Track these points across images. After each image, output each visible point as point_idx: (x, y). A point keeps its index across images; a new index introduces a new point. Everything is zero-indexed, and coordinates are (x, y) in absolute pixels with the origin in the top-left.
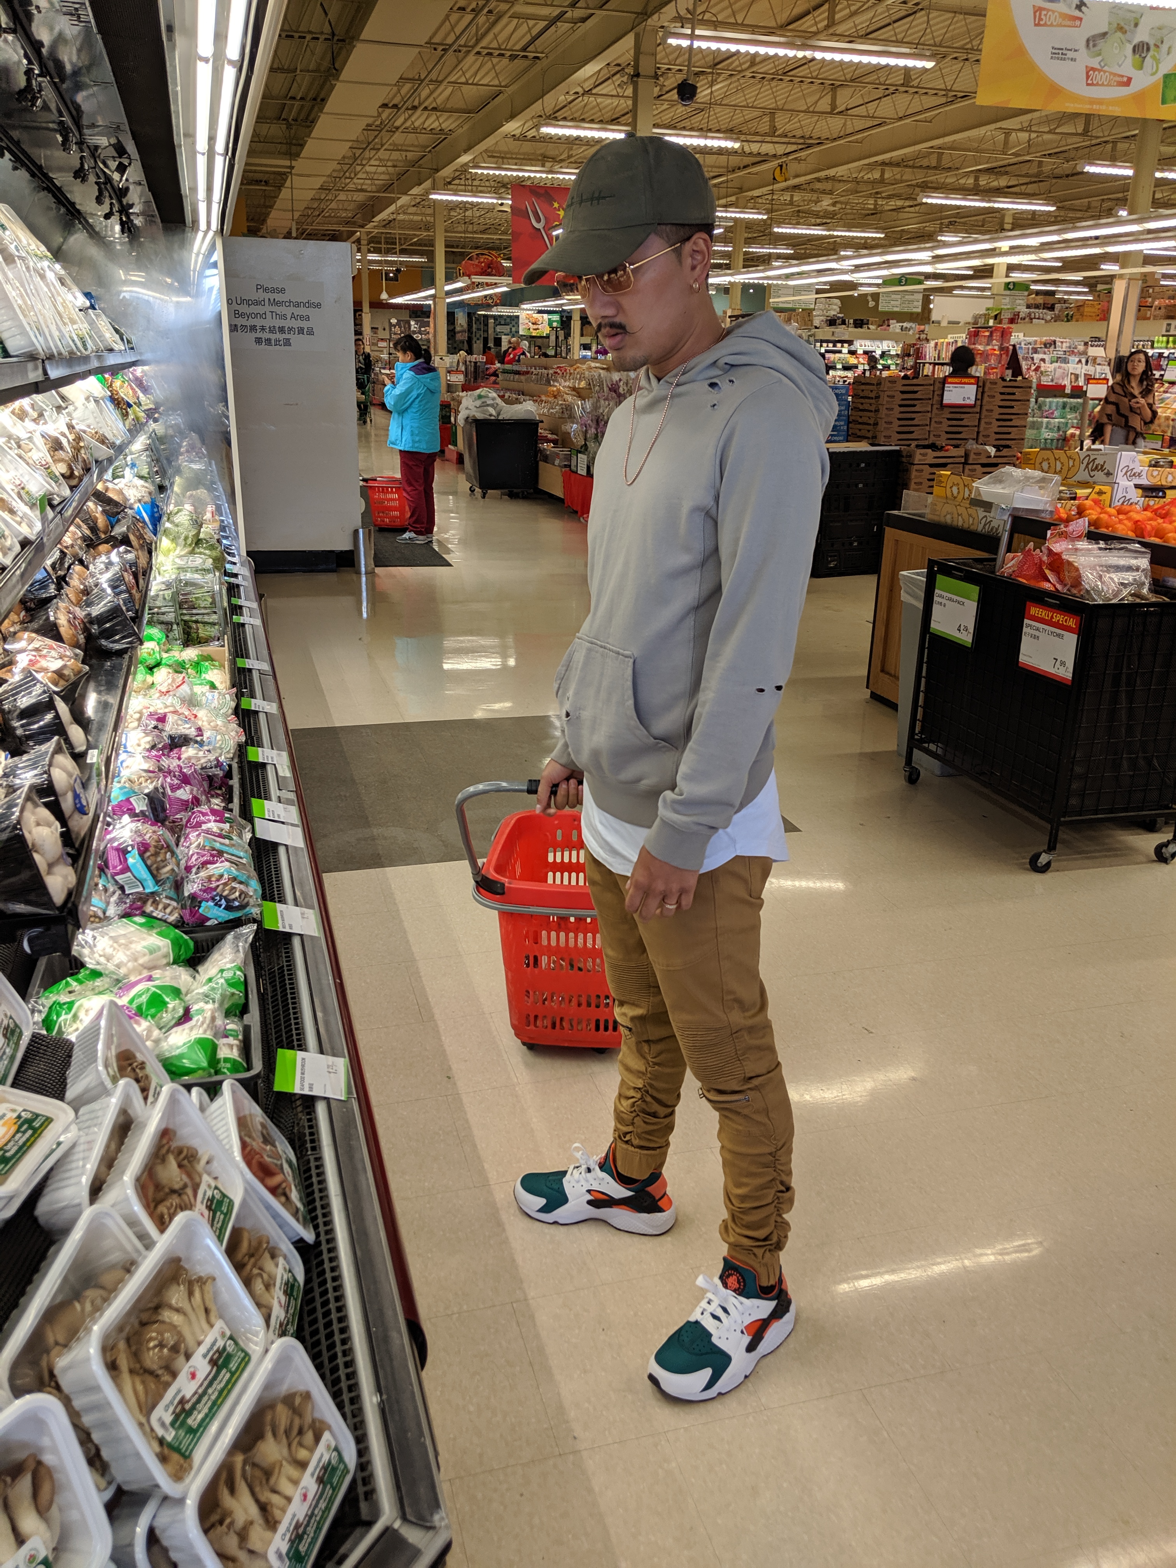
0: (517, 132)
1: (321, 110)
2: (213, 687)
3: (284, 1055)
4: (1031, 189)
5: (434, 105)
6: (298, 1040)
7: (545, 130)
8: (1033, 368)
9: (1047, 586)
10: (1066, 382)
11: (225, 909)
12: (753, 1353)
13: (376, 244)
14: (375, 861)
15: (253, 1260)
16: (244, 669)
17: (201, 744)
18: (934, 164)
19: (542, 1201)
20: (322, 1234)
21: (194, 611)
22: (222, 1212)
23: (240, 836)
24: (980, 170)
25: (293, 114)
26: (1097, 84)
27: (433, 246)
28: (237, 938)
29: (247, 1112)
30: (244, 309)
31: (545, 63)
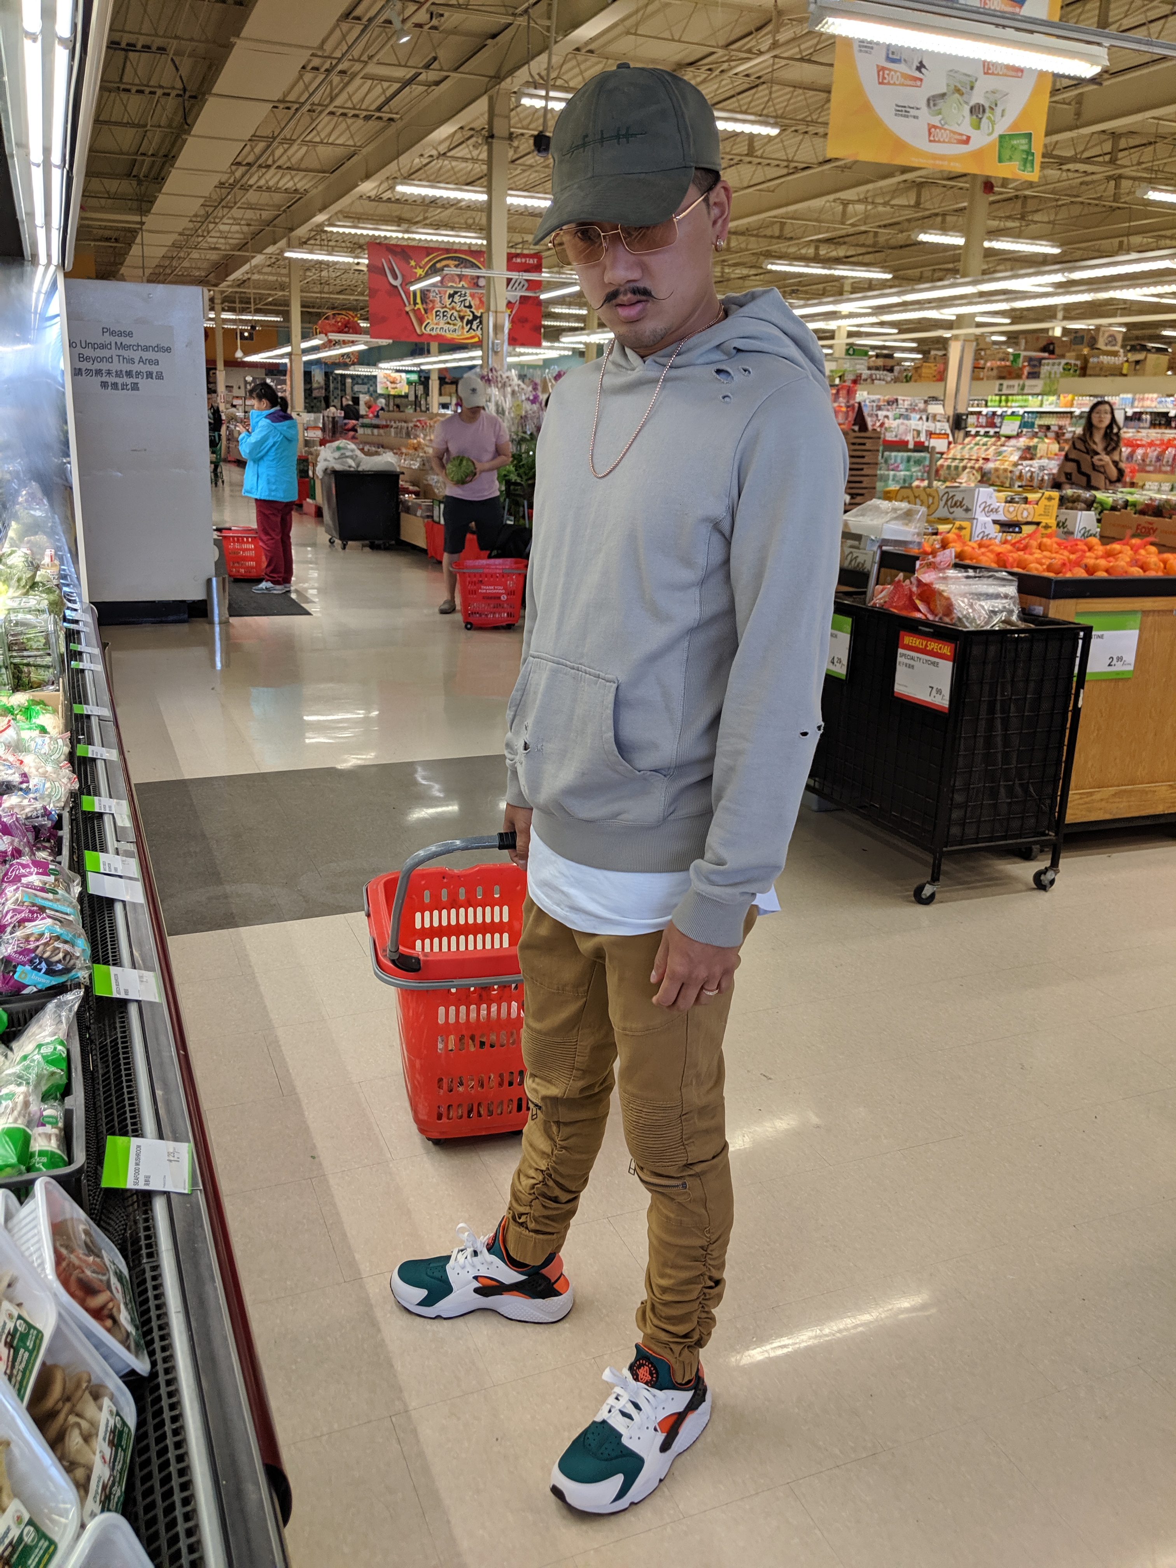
0: (373, 194)
1: (172, 166)
2: (43, 731)
3: (114, 1144)
4: (867, 258)
5: (288, 164)
6: (133, 1124)
7: (400, 189)
8: (878, 424)
9: (918, 615)
10: (910, 438)
11: (46, 973)
12: (668, 1452)
13: (230, 303)
14: (229, 921)
15: (68, 1406)
16: (82, 715)
17: (27, 791)
18: (777, 234)
19: (423, 1293)
20: (160, 1362)
21: (25, 653)
22: (26, 1349)
23: (68, 890)
24: (819, 241)
25: (144, 169)
26: (939, 141)
27: (288, 305)
28: (59, 1006)
29: (68, 1216)
30: (89, 352)
31: (399, 125)
